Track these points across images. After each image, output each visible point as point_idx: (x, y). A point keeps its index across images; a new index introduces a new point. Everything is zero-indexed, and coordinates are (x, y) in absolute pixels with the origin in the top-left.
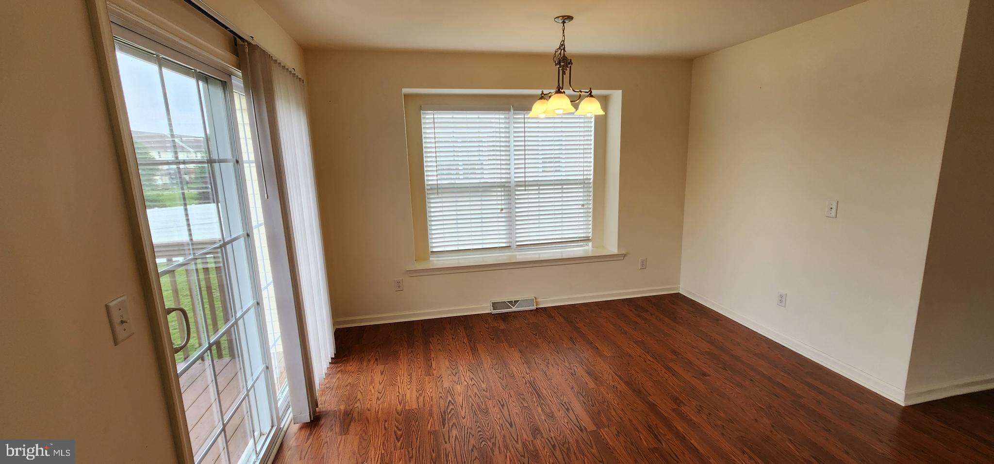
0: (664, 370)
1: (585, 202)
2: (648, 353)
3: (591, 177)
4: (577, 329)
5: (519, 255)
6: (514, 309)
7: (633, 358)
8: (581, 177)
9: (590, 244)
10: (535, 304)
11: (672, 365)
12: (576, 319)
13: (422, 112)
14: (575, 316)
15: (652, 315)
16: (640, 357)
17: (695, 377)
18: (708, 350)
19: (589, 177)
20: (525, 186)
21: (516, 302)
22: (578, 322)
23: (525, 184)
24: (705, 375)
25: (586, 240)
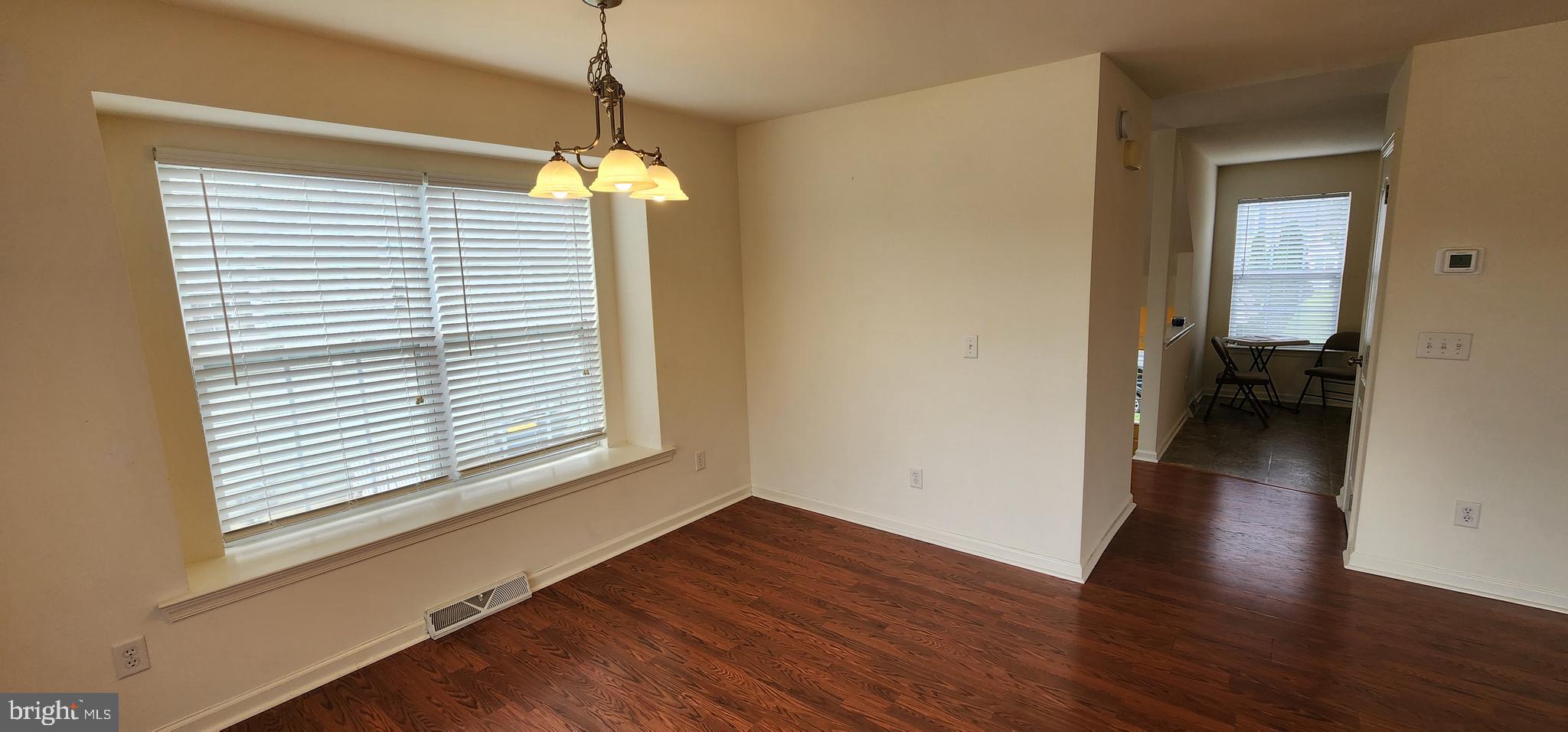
0: (828, 642)
1: (589, 366)
2: (783, 618)
3: (595, 318)
4: (639, 614)
5: (467, 491)
6: (485, 612)
7: (770, 638)
8: (578, 319)
9: (604, 442)
10: (528, 586)
11: (829, 626)
12: (624, 594)
13: (157, 165)
14: (620, 587)
15: (741, 545)
16: (778, 630)
17: (874, 636)
18: (856, 582)
19: (589, 319)
20: (470, 343)
21: (487, 595)
22: (633, 598)
23: (469, 341)
24: (882, 626)
25: (597, 435)
